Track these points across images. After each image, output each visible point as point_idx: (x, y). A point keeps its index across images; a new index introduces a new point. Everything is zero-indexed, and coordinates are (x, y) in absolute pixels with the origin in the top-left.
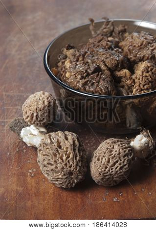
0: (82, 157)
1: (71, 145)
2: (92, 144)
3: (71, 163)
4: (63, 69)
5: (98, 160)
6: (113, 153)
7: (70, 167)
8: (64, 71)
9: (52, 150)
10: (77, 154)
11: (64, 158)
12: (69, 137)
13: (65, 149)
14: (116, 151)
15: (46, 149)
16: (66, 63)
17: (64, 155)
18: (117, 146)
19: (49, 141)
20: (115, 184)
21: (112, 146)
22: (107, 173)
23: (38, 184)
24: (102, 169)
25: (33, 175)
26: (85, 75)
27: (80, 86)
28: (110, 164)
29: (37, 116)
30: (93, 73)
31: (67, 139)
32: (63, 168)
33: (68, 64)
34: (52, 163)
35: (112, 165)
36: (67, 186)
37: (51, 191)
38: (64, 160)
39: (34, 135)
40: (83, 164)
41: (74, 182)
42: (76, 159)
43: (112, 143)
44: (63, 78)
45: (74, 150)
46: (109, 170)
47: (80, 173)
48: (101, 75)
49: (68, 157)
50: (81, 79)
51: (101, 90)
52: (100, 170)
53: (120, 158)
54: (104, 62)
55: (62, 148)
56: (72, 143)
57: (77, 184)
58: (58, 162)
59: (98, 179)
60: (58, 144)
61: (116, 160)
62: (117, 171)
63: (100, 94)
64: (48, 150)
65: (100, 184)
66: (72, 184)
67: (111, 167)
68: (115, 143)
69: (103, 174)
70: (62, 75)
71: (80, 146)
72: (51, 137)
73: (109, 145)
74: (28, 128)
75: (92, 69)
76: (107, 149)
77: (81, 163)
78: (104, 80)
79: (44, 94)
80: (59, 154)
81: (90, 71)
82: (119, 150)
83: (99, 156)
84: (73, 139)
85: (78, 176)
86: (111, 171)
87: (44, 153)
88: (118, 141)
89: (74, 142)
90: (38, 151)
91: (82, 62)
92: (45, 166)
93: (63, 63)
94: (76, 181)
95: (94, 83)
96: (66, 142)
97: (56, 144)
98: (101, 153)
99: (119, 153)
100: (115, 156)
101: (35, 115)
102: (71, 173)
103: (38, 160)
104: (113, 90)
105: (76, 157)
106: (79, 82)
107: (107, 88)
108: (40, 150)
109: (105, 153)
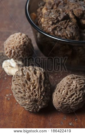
0: (46, 89)
1: (38, 79)
2: (59, 77)
3: (37, 93)
4: (40, 15)
5: (59, 91)
6: (72, 87)
7: (36, 96)
8: (40, 17)
9: (22, 81)
10: (42, 86)
11: (31, 88)
12: (38, 72)
13: (33, 82)
14: (74, 86)
15: (18, 80)
16: (43, 9)
17: (32, 86)
18: (75, 82)
19: (21, 74)
20: (72, 112)
21: (71, 81)
22: (65, 102)
23: (12, 106)
24: (61, 99)
25: (9, 99)
26: (55, 21)
27: (50, 31)
28: (68, 96)
29: (14, 52)
30: (62, 20)
31: (35, 73)
32: (30, 96)
33: (44, 11)
34: (22, 91)
35: (69, 96)
36: (33, 110)
37: (21, 113)
38: (31, 90)
39: (13, 67)
40: (47, 94)
41: (38, 107)
42: (41, 90)
43: (72, 79)
44: (40, 22)
45: (40, 82)
46: (67, 101)
47: (43, 101)
48: (69, 22)
49: (35, 88)
50: (52, 25)
51: (67, 35)
52: (59, 100)
53: (76, 91)
54: (72, 11)
55: (31, 80)
56: (39, 77)
57: (41, 109)
58: (26, 91)
59: (58, 107)
60: (27, 77)
61: (73, 93)
62: (73, 102)
63: (66, 38)
64: (19, 81)
65: (59, 111)
66: (37, 109)
67: (69, 98)
68: (74, 78)
69: (62, 103)
70: (39, 19)
71: (45, 79)
72: (24, 71)
73: (69, 80)
74: (8, 61)
75: (62, 17)
76: (67, 83)
77: (44, 93)
78: (70, 27)
79: (21, 35)
80: (28, 85)
81: (60, 19)
82: (77, 85)
83: (60, 89)
84: (40, 73)
85: (42, 103)
86: (68, 101)
87: (16, 83)
88: (77, 78)
89: (41, 76)
90: (12, 81)
91: (56, 10)
92: (16, 94)
93: (41, 9)
94: (40, 107)
95: (62, 28)
96: (34, 76)
97: (26, 76)
98: (62, 86)
99: (76, 88)
100: (72, 90)
101: (13, 51)
102: (36, 101)
103: (12, 88)
104: (77, 36)
105: (41, 88)
106: (49, 27)
107: (72, 34)
108: (14, 81)
109: (65, 87)
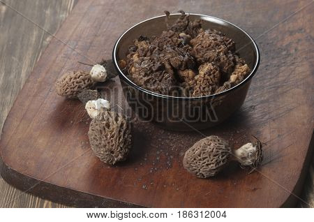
1: (118, 127)
4: (131, 63)
7: (112, 146)
9: (100, 127)
10: (121, 136)
11: (109, 137)
12: (120, 119)
13: (112, 130)
15: (96, 125)
16: (134, 56)
17: (109, 134)
19: (101, 119)
30: (156, 71)
31: (117, 120)
32: (105, 146)
33: (135, 58)
38: (108, 139)
40: (125, 146)
41: (113, 160)
42: (119, 140)
44: (130, 71)
45: (120, 131)
47: (120, 153)
48: (164, 73)
49: (113, 137)
50: (145, 76)
54: (169, 61)
55: (110, 127)
56: (120, 125)
60: (107, 123)
75: (156, 67)
77: (123, 144)
80: (105, 132)
81: (154, 70)
84: (122, 121)
85: (118, 155)
89: (122, 125)
91: (149, 58)
93: (132, 55)
94: (116, 160)
95: (156, 81)
96: (115, 123)
97: (105, 122)
102: (112, 152)
105: (120, 138)
